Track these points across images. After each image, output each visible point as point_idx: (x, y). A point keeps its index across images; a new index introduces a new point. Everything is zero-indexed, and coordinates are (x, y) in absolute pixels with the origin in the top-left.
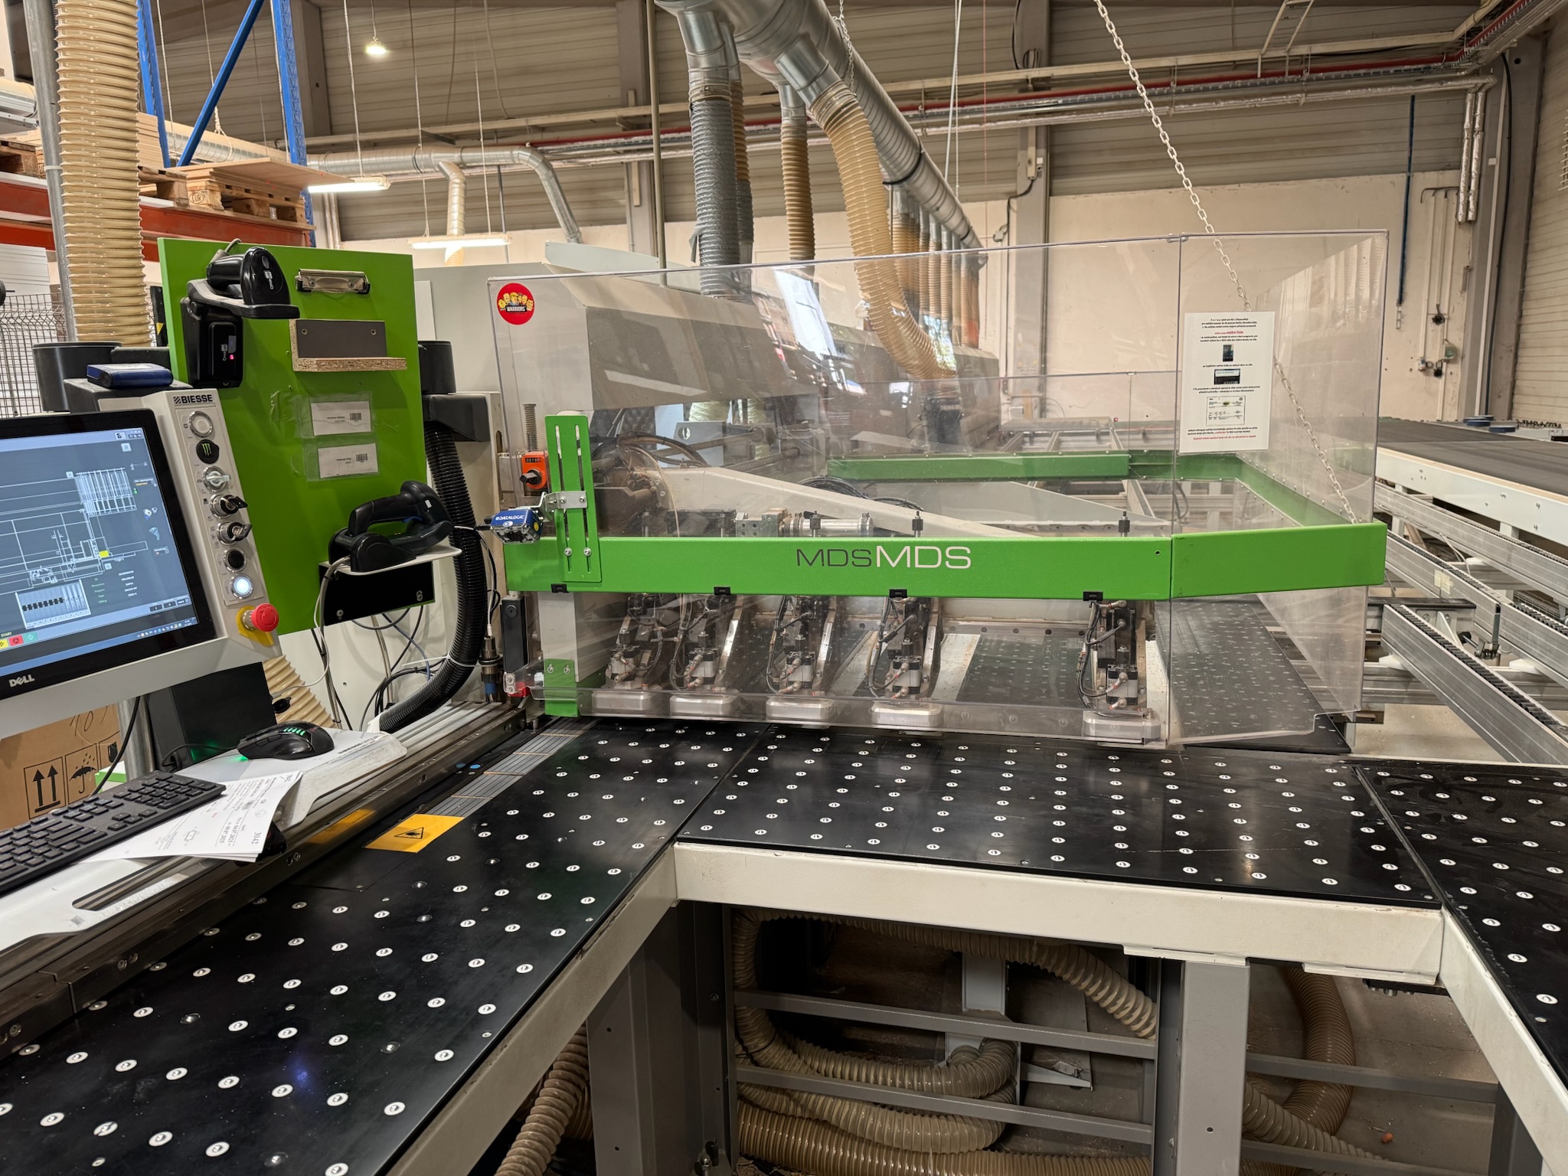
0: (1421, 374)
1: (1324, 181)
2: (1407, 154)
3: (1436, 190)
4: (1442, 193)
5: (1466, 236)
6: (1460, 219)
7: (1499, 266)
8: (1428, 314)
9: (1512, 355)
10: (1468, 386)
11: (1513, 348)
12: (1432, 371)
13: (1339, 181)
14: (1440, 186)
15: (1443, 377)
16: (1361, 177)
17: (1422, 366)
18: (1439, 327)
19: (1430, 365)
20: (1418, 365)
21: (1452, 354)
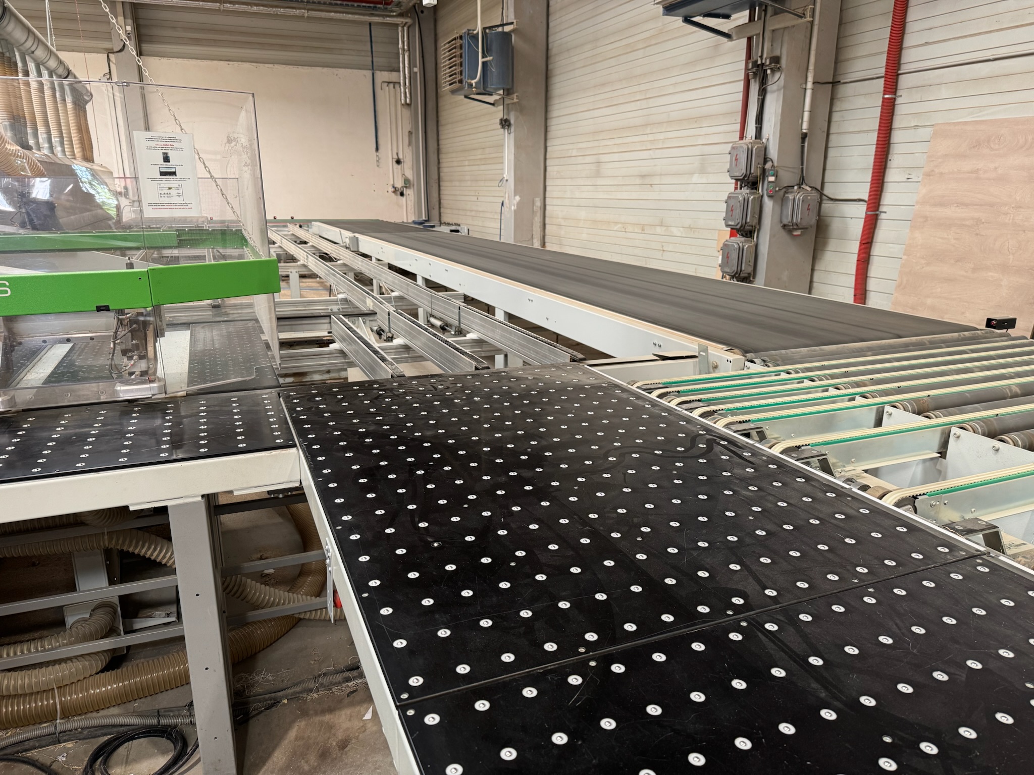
0: (393, 194)
1: (325, 70)
2: (370, 59)
3: (389, 83)
4: (391, 86)
5: (406, 113)
6: (403, 102)
7: (426, 132)
8: (393, 158)
9: (437, 185)
10: (418, 203)
11: (437, 181)
12: (399, 193)
13: (335, 70)
15: (405, 197)
16: (347, 70)
17: (393, 190)
18: (399, 167)
19: (397, 189)
21: (407, 183)
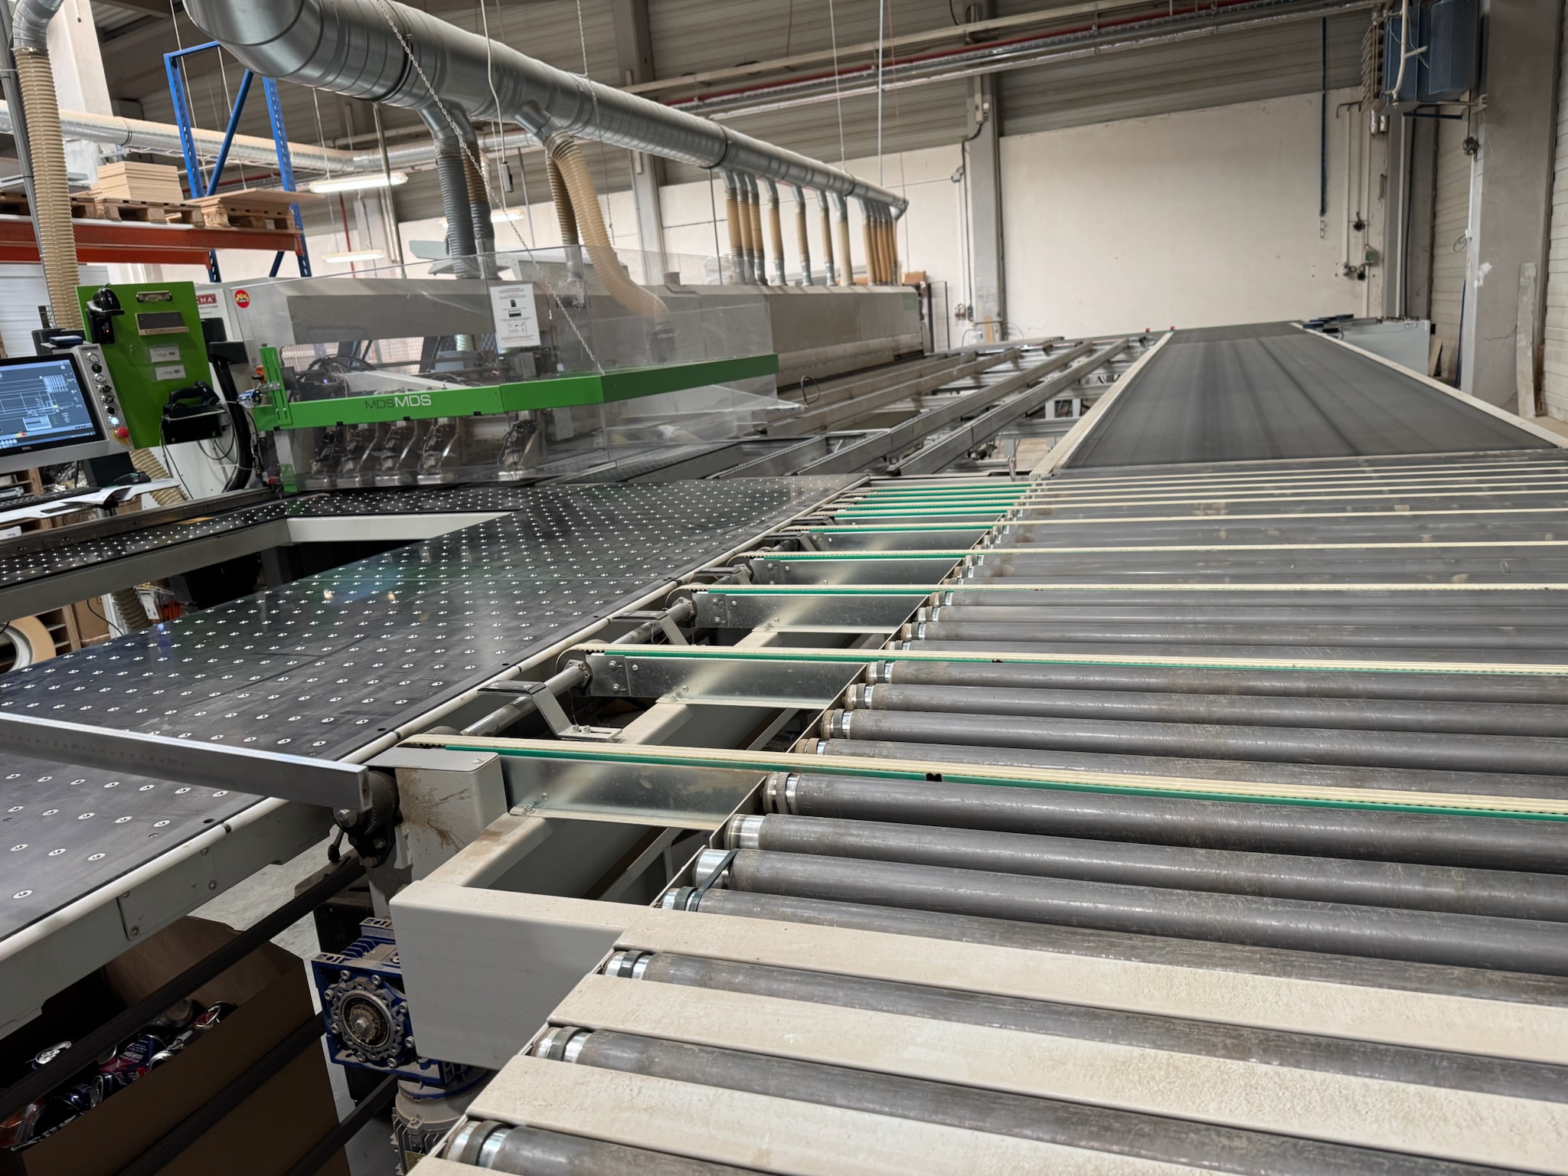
0: (1345, 278)
1: (1247, 105)
2: (1321, 73)
3: (1350, 105)
4: (1355, 108)
5: (1380, 147)
6: (1373, 130)
7: (1411, 172)
8: (1349, 222)
9: (1428, 255)
10: (1389, 288)
11: (1428, 248)
12: (1356, 275)
13: (1261, 104)
14: (1354, 101)
15: (1366, 280)
16: (1281, 99)
17: (1345, 271)
18: (1360, 234)
19: (1353, 269)
20: (1342, 270)
21: (1372, 258)
